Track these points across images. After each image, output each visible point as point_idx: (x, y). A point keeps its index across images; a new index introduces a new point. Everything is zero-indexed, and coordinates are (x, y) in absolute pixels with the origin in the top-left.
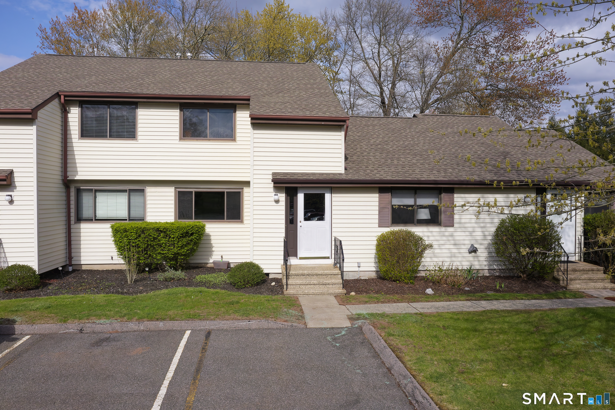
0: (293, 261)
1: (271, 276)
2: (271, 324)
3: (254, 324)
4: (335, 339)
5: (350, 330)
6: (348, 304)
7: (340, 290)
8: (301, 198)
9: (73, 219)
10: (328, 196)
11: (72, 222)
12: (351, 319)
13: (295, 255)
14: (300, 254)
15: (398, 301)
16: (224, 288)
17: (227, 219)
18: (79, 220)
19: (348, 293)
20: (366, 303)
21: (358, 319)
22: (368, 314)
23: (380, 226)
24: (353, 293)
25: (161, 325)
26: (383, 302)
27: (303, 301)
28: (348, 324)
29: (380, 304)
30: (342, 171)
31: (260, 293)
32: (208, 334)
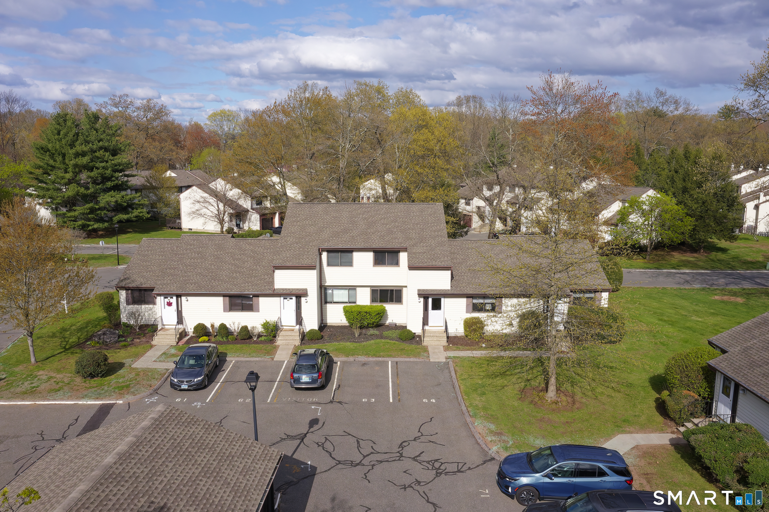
0: (426, 328)
1: (416, 334)
2: (418, 360)
3: (412, 360)
4: (438, 366)
5: (445, 363)
6: (447, 351)
7: (446, 344)
8: (430, 300)
9: (323, 302)
10: (442, 299)
11: (323, 304)
12: (446, 358)
13: (428, 325)
14: (430, 324)
15: (468, 350)
16: (396, 340)
17: (395, 302)
18: (326, 302)
19: (449, 345)
20: (455, 350)
21: (449, 358)
22: (453, 357)
23: (467, 312)
24: (451, 345)
25: (380, 359)
26: (462, 350)
27: (430, 349)
28: (444, 360)
29: (460, 351)
30: (449, 288)
31: (412, 344)
32: (397, 363)
